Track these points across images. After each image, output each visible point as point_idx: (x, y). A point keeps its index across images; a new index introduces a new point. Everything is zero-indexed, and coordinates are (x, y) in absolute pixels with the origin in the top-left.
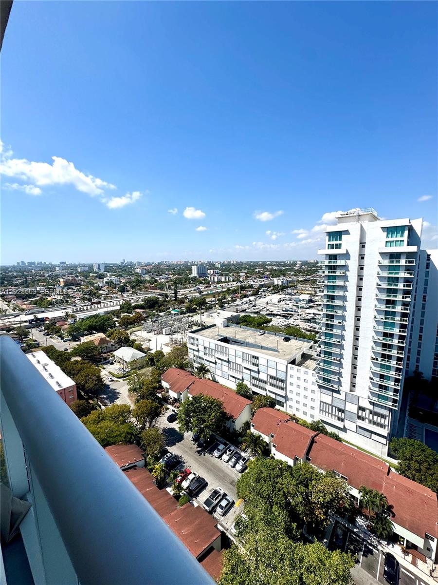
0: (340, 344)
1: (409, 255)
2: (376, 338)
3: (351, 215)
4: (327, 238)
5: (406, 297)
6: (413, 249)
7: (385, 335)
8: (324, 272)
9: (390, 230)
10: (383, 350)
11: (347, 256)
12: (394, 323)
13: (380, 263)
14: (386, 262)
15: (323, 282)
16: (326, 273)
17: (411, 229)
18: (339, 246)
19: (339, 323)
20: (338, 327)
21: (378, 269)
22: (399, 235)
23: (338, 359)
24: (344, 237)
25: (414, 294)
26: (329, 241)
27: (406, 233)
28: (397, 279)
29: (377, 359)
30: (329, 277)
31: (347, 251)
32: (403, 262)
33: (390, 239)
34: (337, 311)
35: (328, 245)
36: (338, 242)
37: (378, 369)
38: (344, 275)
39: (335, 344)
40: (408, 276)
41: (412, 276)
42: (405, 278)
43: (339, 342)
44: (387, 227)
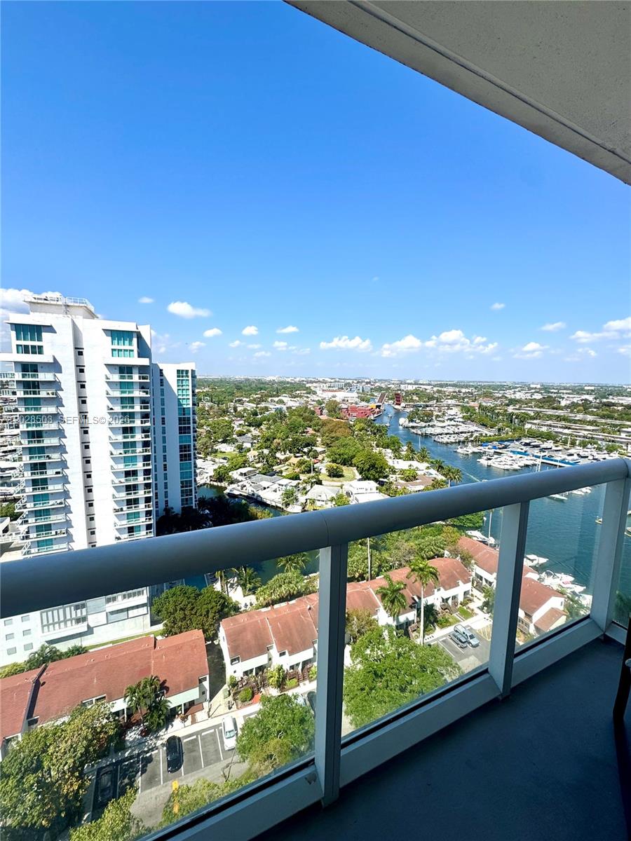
0: (63, 505)
1: (142, 369)
2: (117, 481)
3: (52, 302)
4: (13, 333)
5: (145, 422)
6: (144, 362)
7: (128, 474)
8: (14, 393)
9: (116, 335)
10: (127, 494)
11: (55, 366)
12: (136, 456)
13: (108, 379)
14: (116, 378)
15: (16, 410)
16: (20, 394)
17: (139, 336)
18: (39, 350)
19: (57, 473)
20: (55, 481)
21: (107, 387)
22: (127, 342)
23: (64, 530)
24: (44, 335)
25: (152, 416)
26: (18, 339)
27: (135, 340)
28: (132, 400)
29: (122, 510)
30: (25, 401)
31: (54, 359)
32: (136, 378)
33: (116, 347)
34: (50, 455)
35: (17, 346)
36: (36, 343)
37: (125, 522)
38: (54, 396)
39: (53, 509)
40: (144, 395)
41: (149, 395)
42: (140, 397)
43: (61, 503)
44: (111, 331)
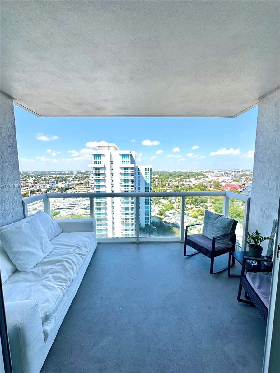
0: (105, 218)
1: (132, 168)
2: (122, 210)
3: (104, 146)
4: (93, 157)
5: (132, 189)
6: (133, 165)
7: (126, 208)
8: (93, 178)
9: (123, 156)
10: (126, 216)
11: (104, 168)
12: (129, 202)
13: (120, 172)
14: (123, 172)
15: (93, 183)
16: (95, 178)
17: (131, 156)
18: (100, 163)
19: (104, 206)
20: (103, 209)
21: (120, 175)
22: (127, 158)
23: (105, 227)
24: (102, 157)
25: (135, 186)
26: (94, 159)
27: (130, 157)
28: (128, 180)
29: (123, 222)
30: (96, 180)
31: (104, 166)
32: (130, 172)
33: (123, 160)
34: (102, 199)
35: (94, 162)
36: (99, 160)
37: (124, 227)
38: (104, 179)
39: (102, 219)
40: (132, 178)
41: (134, 178)
42: (131, 179)
43: (105, 217)
44: (122, 154)
